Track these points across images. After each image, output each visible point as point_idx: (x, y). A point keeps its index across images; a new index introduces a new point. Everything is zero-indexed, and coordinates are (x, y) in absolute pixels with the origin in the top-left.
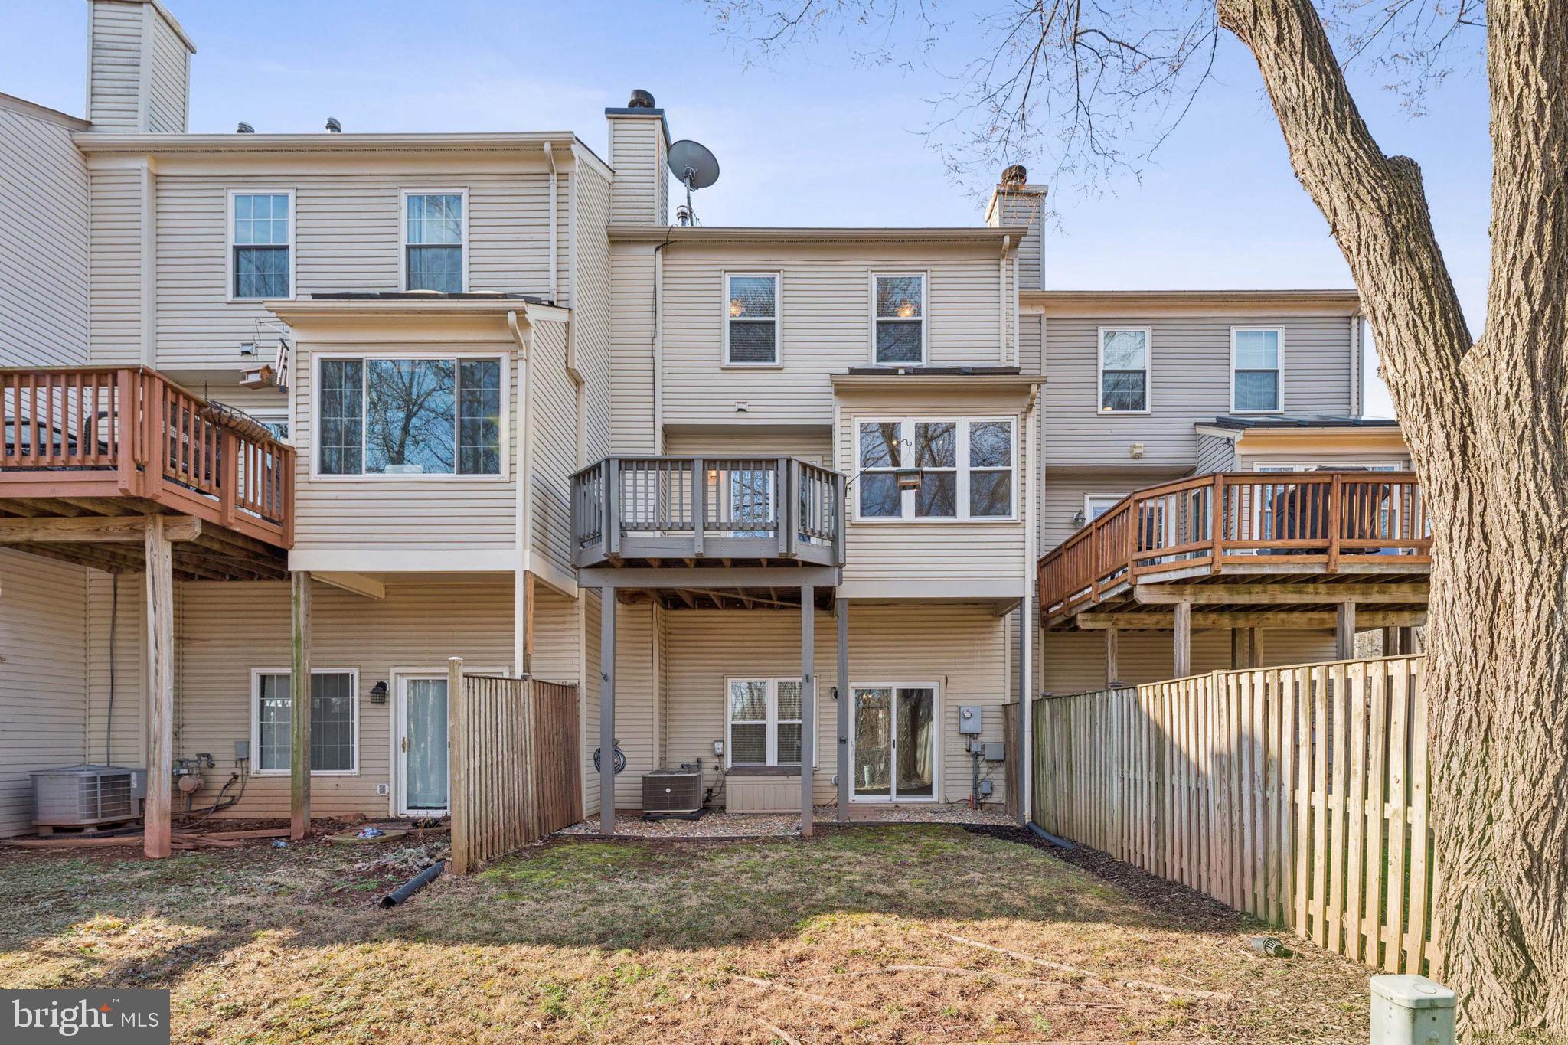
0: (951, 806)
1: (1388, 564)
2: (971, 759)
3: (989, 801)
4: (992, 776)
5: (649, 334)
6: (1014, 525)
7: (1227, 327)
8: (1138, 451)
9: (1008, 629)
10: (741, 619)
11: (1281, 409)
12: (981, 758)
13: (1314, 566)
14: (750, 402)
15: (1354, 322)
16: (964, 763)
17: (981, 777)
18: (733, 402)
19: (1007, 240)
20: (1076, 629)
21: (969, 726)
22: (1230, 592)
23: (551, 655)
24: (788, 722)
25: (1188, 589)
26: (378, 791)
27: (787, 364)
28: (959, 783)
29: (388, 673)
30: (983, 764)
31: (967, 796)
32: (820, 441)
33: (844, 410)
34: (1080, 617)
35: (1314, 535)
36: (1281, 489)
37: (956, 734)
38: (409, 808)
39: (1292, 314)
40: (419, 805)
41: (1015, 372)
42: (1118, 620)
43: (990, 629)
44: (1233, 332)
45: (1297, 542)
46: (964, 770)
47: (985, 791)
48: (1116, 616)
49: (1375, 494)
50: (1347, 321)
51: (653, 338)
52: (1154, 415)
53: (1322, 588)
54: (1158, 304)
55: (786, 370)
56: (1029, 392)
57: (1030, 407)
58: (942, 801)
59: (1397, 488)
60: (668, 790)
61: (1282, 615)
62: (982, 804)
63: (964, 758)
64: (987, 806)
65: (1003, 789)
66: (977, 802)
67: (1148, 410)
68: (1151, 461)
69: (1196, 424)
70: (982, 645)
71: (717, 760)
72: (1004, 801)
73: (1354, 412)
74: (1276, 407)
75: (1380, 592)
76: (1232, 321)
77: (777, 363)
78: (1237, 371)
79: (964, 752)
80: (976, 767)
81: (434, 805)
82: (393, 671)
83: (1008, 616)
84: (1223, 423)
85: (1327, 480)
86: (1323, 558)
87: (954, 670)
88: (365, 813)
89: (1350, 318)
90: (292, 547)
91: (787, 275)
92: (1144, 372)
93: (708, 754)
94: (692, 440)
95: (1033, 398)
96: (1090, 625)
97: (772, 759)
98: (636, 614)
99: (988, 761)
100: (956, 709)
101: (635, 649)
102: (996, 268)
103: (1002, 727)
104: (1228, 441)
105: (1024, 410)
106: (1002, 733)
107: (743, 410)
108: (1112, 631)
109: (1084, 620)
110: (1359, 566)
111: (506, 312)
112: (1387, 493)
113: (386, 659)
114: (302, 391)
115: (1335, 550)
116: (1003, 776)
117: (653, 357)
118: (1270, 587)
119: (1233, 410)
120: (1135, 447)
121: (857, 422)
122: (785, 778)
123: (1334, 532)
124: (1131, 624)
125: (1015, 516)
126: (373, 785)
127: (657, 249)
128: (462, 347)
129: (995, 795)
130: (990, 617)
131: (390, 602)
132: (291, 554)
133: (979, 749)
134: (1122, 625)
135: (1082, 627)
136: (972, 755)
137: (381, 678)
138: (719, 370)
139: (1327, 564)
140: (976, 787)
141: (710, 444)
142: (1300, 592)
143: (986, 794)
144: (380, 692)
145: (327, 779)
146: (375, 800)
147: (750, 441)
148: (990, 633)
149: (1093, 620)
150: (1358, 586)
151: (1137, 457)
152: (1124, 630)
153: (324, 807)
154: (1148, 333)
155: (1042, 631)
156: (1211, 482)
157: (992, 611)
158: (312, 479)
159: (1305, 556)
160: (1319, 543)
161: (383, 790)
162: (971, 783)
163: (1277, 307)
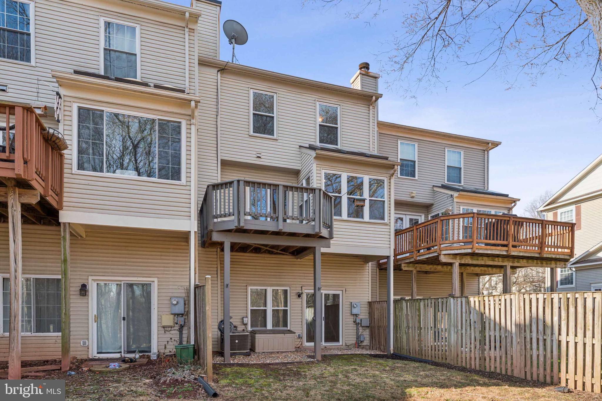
0: (348, 347)
1: (525, 252)
2: (355, 326)
3: (363, 344)
4: (364, 333)
5: (215, 113)
6: (386, 224)
7: (443, 147)
8: (413, 195)
9: (370, 268)
10: (255, 258)
11: (462, 184)
12: (360, 325)
13: (502, 251)
14: (263, 154)
15: (486, 152)
16: (353, 327)
17: (359, 334)
18: (255, 153)
19: (374, 98)
20: (401, 270)
21: (355, 311)
22: (472, 259)
23: (180, 273)
24: (276, 308)
25: (458, 257)
26: (82, 344)
27: (280, 138)
28: (350, 336)
29: (88, 279)
30: (360, 328)
31: (354, 342)
32: (289, 175)
33: (318, 166)
34: (403, 265)
35: (503, 240)
36: (490, 220)
37: (349, 314)
38: (98, 353)
39: (466, 146)
40: (104, 351)
41: (386, 158)
42: (417, 267)
43: (363, 268)
44: (446, 150)
45: (499, 242)
46: (352, 331)
47: (361, 340)
48: (416, 265)
49: (519, 225)
50: (483, 151)
51: (217, 116)
52: (419, 180)
53: (500, 259)
54: (421, 134)
55: (279, 141)
56: (394, 168)
57: (392, 175)
58: (344, 345)
59: (525, 223)
60: (237, 341)
61: (472, 268)
62: (360, 346)
63: (353, 325)
64: (362, 346)
65: (368, 339)
66: (358, 344)
67: (416, 178)
68: (417, 200)
69: (433, 186)
70: (360, 275)
71: (244, 326)
72: (369, 344)
73: (486, 188)
74: (460, 183)
75: (518, 262)
76: (446, 145)
77: (275, 137)
78: (448, 166)
79: (353, 323)
80: (357, 329)
81: (113, 351)
82: (90, 278)
83: (370, 263)
84: (444, 187)
85: (508, 219)
86: (506, 248)
87: (349, 286)
88: (76, 356)
89: (484, 150)
90: (62, 209)
91: (280, 95)
92: (415, 162)
93: (239, 324)
94: (230, 168)
95: (395, 171)
96: (406, 269)
97: (269, 326)
98: (209, 253)
99: (362, 327)
100: (350, 303)
101: (208, 270)
102: (368, 109)
103: (368, 312)
104: (452, 195)
105: (390, 175)
106: (367, 314)
107: (260, 157)
108: (414, 272)
109: (405, 266)
110: (516, 252)
111: (191, 101)
112: (522, 225)
113: (86, 272)
114: (67, 123)
115: (510, 245)
116: (368, 333)
117: (217, 125)
118: (484, 258)
119: (446, 182)
120: (412, 193)
121: (323, 171)
122: (283, 335)
123: (511, 239)
124: (421, 269)
125: (386, 220)
126: (78, 341)
127: (218, 71)
128: (160, 113)
129: (365, 342)
130: (363, 263)
131: (88, 240)
132: (61, 212)
133: (360, 321)
134: (418, 269)
135: (404, 269)
136: (356, 324)
137: (84, 282)
138: (247, 136)
139: (507, 251)
140: (357, 338)
141: (239, 171)
142: (493, 261)
143: (362, 341)
144: (84, 290)
145: (48, 338)
146: (80, 349)
147: (257, 172)
148: (363, 270)
149: (407, 267)
150: (511, 259)
151: (413, 197)
152: (419, 271)
153: (48, 353)
154: (416, 145)
155: (378, 269)
156: (472, 216)
157: (363, 260)
158: (73, 172)
159: (500, 247)
160: (505, 243)
161: (84, 343)
162: (355, 336)
163: (461, 142)
